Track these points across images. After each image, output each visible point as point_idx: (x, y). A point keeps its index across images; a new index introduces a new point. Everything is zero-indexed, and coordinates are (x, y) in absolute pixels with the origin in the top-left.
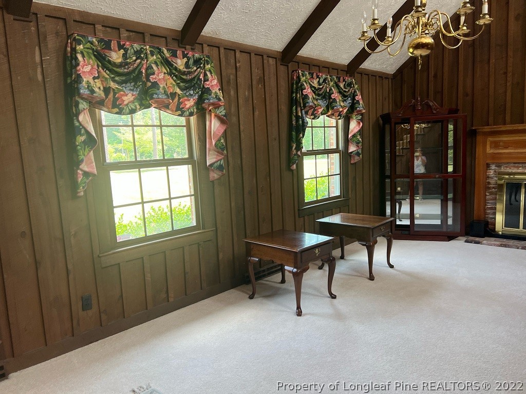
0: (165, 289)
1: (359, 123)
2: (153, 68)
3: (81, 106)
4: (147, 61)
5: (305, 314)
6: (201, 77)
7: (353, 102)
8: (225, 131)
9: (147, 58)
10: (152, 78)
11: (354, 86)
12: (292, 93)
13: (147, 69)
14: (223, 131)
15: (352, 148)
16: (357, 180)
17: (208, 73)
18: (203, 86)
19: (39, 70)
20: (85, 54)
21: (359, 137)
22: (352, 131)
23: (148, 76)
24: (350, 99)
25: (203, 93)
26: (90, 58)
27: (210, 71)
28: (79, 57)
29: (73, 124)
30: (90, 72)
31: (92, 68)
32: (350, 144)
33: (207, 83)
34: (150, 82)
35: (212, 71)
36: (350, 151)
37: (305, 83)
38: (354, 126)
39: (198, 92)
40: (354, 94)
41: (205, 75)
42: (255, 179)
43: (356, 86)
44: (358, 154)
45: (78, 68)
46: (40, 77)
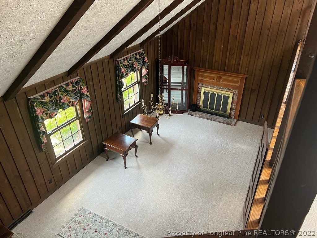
0: (75, 165)
1: (146, 70)
2: (61, 97)
3: (40, 126)
4: (59, 95)
5: (128, 167)
6: (79, 89)
7: (143, 62)
8: (91, 105)
9: (58, 93)
10: (62, 101)
11: (143, 55)
12: (116, 71)
13: (59, 98)
14: (90, 105)
15: (144, 81)
16: (147, 91)
17: (82, 86)
18: (81, 92)
19: (20, 115)
20: (37, 105)
21: (146, 76)
22: (144, 73)
23: (60, 101)
24: (142, 62)
25: (81, 95)
26: (39, 106)
27: (83, 85)
28: (36, 108)
29: (38, 132)
30: (41, 112)
31: (41, 110)
32: (143, 78)
33: (82, 91)
34: (61, 103)
35: (83, 84)
36: (143, 82)
37: (121, 67)
38: (144, 71)
39: (79, 96)
40: (143, 59)
41: (81, 87)
42: (103, 112)
43: (145, 54)
44: (146, 82)
45: (36, 113)
46: (21, 117)
